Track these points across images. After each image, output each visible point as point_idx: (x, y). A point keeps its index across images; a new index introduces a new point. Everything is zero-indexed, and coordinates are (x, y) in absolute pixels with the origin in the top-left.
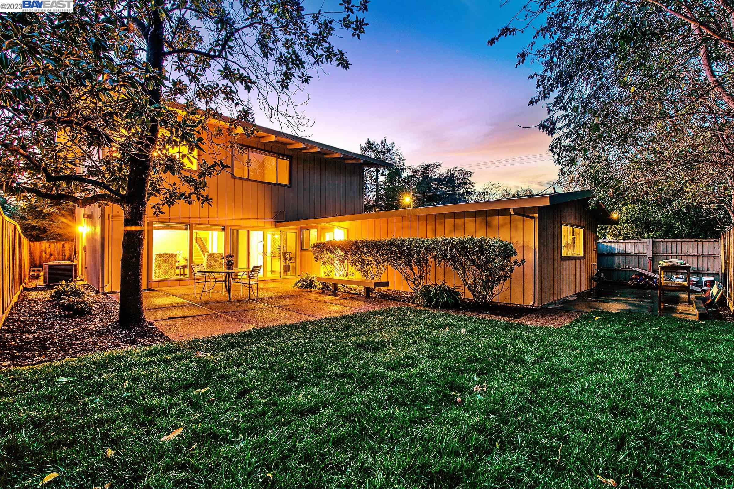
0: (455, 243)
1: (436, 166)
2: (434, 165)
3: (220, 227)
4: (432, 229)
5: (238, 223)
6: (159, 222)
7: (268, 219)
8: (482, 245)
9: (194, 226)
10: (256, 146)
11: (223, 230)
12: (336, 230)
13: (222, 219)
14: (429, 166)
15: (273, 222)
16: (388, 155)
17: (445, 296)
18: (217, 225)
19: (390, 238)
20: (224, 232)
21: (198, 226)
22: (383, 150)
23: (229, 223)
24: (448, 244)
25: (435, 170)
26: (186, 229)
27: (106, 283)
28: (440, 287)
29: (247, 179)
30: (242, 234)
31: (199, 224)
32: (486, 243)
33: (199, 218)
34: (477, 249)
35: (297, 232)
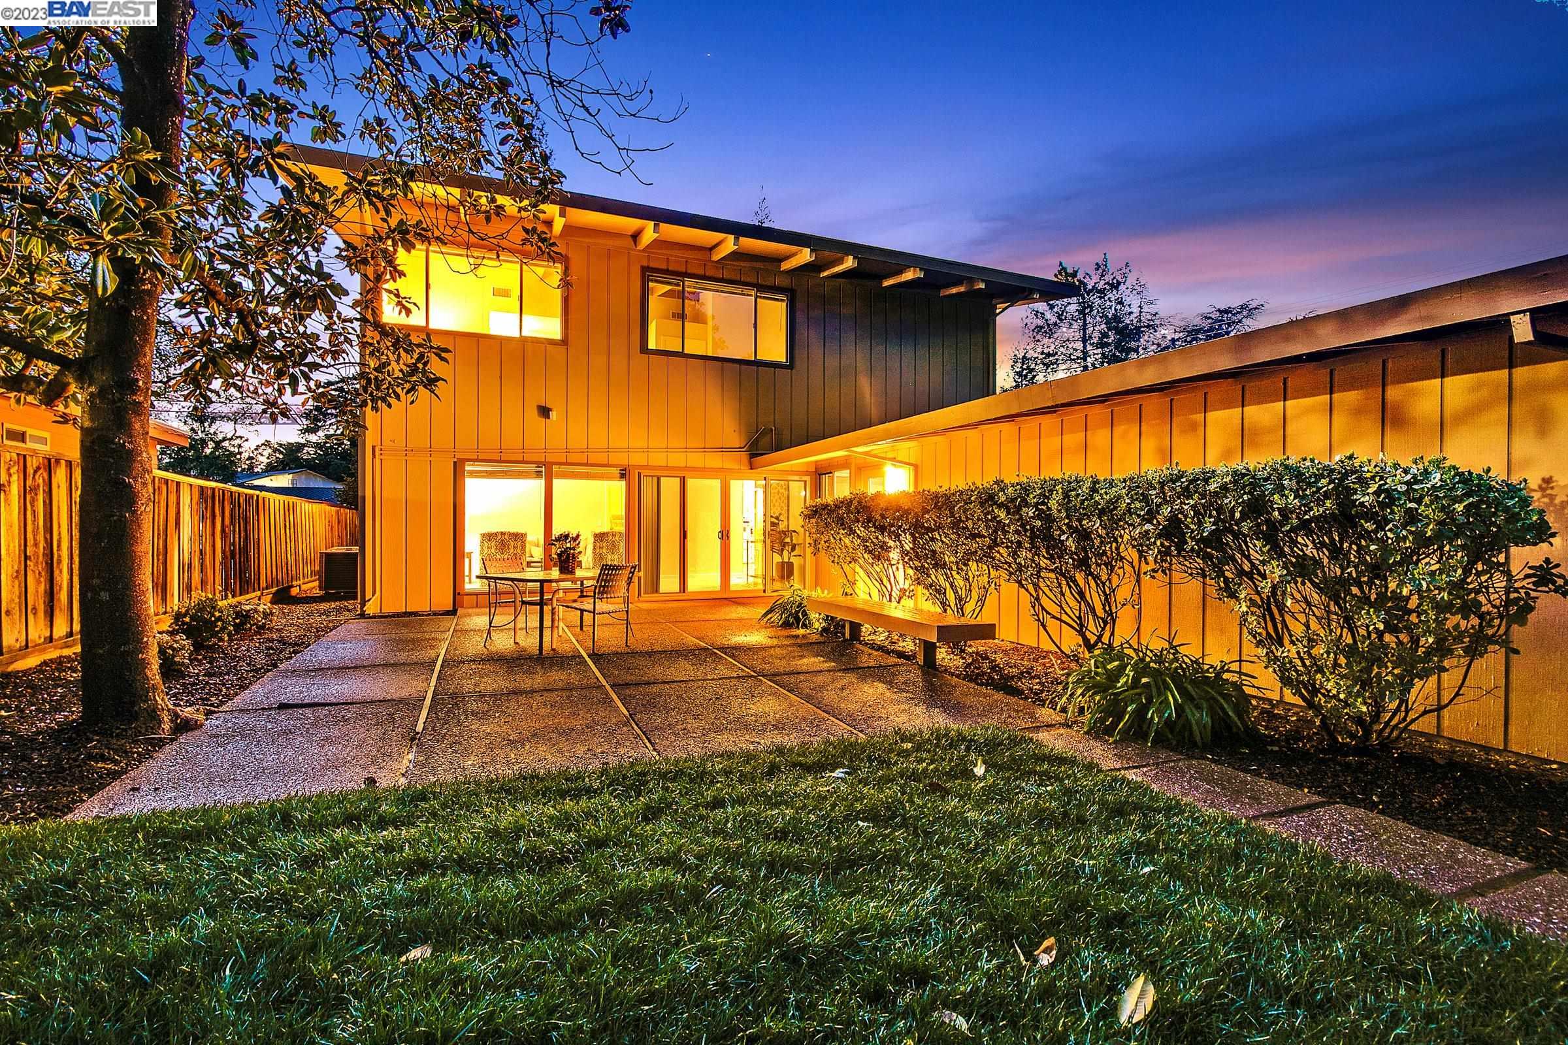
0: (1213, 487)
1: (1247, 310)
2: (1242, 307)
3: (616, 471)
4: (1160, 451)
5: (658, 459)
6: (478, 460)
7: (731, 450)
8: (1343, 494)
9: (555, 468)
10: (701, 272)
11: (622, 476)
12: (889, 469)
13: (618, 450)
14: (1226, 312)
15: (744, 456)
16: (1112, 295)
17: (1173, 697)
18: (608, 465)
19: (985, 480)
20: (623, 484)
21: (564, 468)
22: (1100, 286)
23: (637, 459)
24: (1186, 493)
25: (1246, 321)
26: (538, 475)
27: (368, 595)
28: (1159, 659)
29: (681, 355)
30: (670, 486)
31: (567, 464)
32: (1363, 482)
33: (567, 450)
34: (1316, 511)
35: (808, 479)
